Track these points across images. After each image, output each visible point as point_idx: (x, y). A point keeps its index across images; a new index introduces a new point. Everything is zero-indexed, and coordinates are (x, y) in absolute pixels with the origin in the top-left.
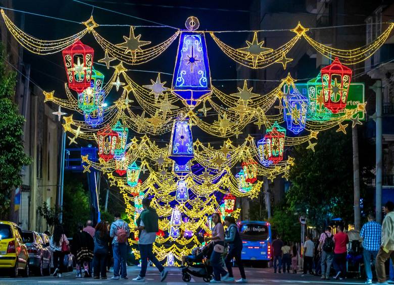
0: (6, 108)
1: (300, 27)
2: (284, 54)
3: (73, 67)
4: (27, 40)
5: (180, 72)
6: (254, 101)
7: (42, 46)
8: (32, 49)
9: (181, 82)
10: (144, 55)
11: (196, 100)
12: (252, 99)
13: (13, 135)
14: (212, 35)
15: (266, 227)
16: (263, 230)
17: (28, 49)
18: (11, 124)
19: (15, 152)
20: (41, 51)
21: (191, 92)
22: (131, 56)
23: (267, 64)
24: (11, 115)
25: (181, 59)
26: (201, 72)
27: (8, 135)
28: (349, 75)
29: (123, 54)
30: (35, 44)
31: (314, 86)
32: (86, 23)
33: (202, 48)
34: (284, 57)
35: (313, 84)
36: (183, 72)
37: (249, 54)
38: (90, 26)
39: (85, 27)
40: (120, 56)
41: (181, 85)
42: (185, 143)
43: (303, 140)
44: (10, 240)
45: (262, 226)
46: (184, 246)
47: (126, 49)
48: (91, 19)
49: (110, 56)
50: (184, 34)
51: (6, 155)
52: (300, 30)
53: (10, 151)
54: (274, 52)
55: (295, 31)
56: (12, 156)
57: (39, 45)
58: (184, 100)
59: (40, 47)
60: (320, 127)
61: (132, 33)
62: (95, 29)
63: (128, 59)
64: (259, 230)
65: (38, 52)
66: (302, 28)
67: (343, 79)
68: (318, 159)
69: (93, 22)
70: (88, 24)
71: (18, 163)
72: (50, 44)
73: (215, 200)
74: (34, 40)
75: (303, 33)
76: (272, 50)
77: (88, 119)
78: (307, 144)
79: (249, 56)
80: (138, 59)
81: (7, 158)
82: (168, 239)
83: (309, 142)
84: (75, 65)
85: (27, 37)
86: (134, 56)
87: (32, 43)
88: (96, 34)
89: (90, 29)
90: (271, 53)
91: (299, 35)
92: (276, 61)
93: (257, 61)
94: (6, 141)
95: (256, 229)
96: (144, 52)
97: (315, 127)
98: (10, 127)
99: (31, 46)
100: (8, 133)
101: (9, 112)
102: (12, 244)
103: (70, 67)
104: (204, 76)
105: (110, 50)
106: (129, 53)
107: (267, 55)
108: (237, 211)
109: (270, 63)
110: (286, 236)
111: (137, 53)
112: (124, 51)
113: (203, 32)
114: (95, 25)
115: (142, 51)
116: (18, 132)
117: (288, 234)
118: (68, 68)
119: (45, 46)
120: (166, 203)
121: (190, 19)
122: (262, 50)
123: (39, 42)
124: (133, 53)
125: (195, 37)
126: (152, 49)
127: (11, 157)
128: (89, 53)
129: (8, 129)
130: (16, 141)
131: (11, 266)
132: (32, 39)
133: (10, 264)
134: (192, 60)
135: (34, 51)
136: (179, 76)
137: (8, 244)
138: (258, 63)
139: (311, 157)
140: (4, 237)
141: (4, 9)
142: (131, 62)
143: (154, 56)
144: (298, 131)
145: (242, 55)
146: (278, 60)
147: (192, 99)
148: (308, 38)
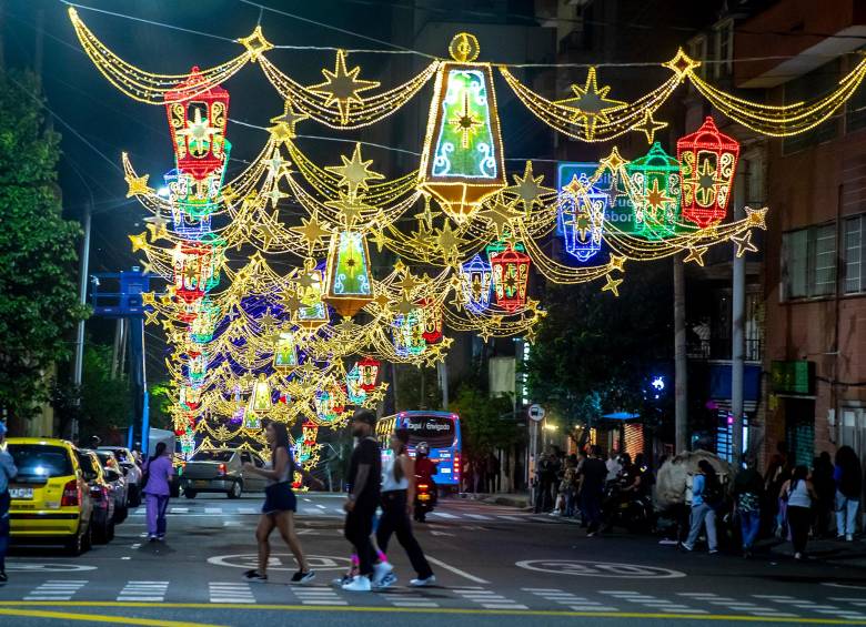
0: (44, 207)
1: (682, 59)
2: (649, 113)
3: (186, 126)
4: (123, 72)
5: (440, 147)
6: (545, 203)
7: (155, 86)
8: (134, 93)
9: (444, 167)
10: (365, 109)
11: (470, 204)
12: (542, 198)
13: (56, 261)
14: (504, 71)
15: (450, 422)
16: (446, 427)
17: (126, 92)
18: (55, 239)
19: (58, 294)
20: (153, 96)
21: (462, 186)
22: (338, 111)
23: (613, 133)
24: (54, 220)
25: (443, 121)
26: (485, 148)
27: (47, 260)
28: (733, 153)
29: (323, 106)
30: (140, 82)
31: (642, 172)
32: (246, 41)
33: (485, 98)
34: (649, 119)
35: (640, 168)
36: (446, 147)
37: (578, 111)
38: (256, 48)
39: (243, 49)
40: (317, 110)
41: (444, 174)
42: (356, 274)
43: (598, 272)
44: (68, 479)
45: (440, 421)
46: (263, 446)
47: (327, 96)
48: (258, 33)
49: (296, 111)
50: (448, 67)
51: (40, 301)
52: (682, 64)
53: (49, 293)
54: (629, 109)
55: (671, 65)
56: (52, 303)
57: (148, 84)
58: (446, 202)
59: (151, 89)
60: (652, 252)
61: (340, 64)
62: (264, 53)
63: (333, 116)
64: (439, 428)
65: (146, 98)
66: (687, 59)
67: (722, 162)
68: (601, 305)
69: (262, 39)
70: (251, 43)
71: (64, 317)
72: (171, 83)
73: (342, 367)
74: (139, 74)
75: (688, 71)
76: (626, 106)
77: (180, 226)
78: (603, 281)
79: (579, 115)
80: (353, 117)
81: (42, 305)
82: (236, 433)
83: (608, 276)
84: (189, 123)
85: (124, 66)
86: (344, 111)
87: (134, 78)
88: (266, 64)
89: (254, 54)
90: (622, 111)
91: (680, 75)
92: (632, 127)
93: (594, 127)
94: (41, 271)
95: (433, 427)
96: (366, 103)
97: (642, 252)
98: (52, 245)
99: (133, 85)
100: (47, 255)
101: (49, 214)
102: (71, 486)
103: (181, 128)
104: (490, 155)
105: (297, 98)
106: (335, 104)
107: (614, 114)
108: (381, 387)
109: (620, 130)
110: (483, 438)
111: (351, 105)
112: (324, 101)
113: (487, 65)
114: (266, 45)
115: (361, 101)
116: (68, 254)
117: (487, 434)
118: (178, 129)
119: (161, 87)
120: (246, 371)
121: (461, 39)
122: (605, 105)
123: (149, 77)
124: (344, 106)
125: (470, 74)
126: (382, 98)
127: (50, 304)
128: (219, 100)
129: (48, 249)
130: (62, 274)
131: (68, 532)
132: (134, 72)
133: (68, 528)
134: (466, 122)
135: (139, 97)
136: (440, 154)
137: (63, 488)
138: (597, 130)
139: (586, 302)
140: (57, 472)
141: (76, 8)
142: (338, 124)
143: (386, 112)
144: (588, 256)
145: (564, 114)
146: (637, 125)
147: (463, 202)
148: (699, 81)
